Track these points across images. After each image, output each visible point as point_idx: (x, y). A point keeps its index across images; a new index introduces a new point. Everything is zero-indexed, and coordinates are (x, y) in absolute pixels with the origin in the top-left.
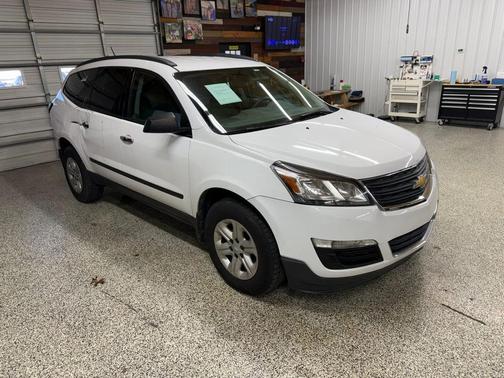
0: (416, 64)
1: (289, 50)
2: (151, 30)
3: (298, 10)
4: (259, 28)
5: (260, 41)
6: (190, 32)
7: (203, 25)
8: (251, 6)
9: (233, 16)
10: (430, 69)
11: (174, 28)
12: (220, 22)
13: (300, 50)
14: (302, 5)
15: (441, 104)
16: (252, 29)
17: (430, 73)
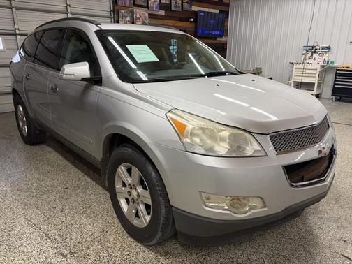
0: (315, 52)
1: (215, 39)
2: (108, 14)
3: (224, 9)
4: (192, 20)
5: (193, 30)
6: (138, 18)
7: (149, 14)
8: (187, 3)
9: (173, 9)
10: (326, 57)
11: (126, 15)
12: (162, 13)
13: (224, 39)
14: (227, 5)
15: (335, 84)
16: (187, 20)
17: (326, 59)
